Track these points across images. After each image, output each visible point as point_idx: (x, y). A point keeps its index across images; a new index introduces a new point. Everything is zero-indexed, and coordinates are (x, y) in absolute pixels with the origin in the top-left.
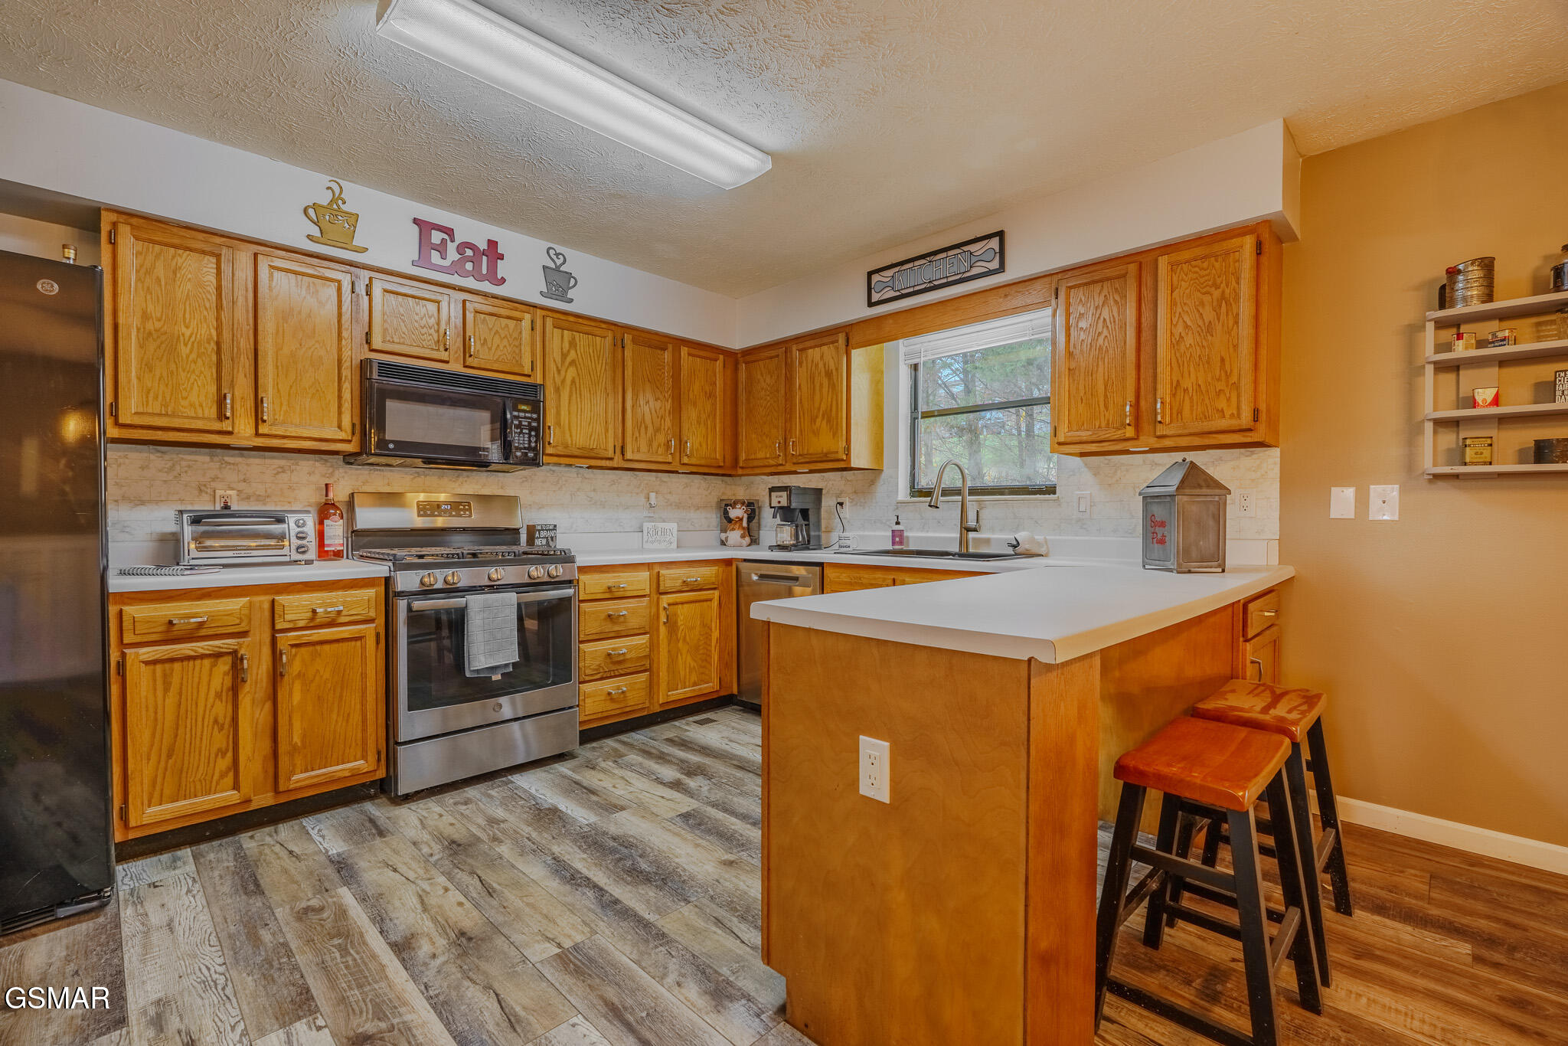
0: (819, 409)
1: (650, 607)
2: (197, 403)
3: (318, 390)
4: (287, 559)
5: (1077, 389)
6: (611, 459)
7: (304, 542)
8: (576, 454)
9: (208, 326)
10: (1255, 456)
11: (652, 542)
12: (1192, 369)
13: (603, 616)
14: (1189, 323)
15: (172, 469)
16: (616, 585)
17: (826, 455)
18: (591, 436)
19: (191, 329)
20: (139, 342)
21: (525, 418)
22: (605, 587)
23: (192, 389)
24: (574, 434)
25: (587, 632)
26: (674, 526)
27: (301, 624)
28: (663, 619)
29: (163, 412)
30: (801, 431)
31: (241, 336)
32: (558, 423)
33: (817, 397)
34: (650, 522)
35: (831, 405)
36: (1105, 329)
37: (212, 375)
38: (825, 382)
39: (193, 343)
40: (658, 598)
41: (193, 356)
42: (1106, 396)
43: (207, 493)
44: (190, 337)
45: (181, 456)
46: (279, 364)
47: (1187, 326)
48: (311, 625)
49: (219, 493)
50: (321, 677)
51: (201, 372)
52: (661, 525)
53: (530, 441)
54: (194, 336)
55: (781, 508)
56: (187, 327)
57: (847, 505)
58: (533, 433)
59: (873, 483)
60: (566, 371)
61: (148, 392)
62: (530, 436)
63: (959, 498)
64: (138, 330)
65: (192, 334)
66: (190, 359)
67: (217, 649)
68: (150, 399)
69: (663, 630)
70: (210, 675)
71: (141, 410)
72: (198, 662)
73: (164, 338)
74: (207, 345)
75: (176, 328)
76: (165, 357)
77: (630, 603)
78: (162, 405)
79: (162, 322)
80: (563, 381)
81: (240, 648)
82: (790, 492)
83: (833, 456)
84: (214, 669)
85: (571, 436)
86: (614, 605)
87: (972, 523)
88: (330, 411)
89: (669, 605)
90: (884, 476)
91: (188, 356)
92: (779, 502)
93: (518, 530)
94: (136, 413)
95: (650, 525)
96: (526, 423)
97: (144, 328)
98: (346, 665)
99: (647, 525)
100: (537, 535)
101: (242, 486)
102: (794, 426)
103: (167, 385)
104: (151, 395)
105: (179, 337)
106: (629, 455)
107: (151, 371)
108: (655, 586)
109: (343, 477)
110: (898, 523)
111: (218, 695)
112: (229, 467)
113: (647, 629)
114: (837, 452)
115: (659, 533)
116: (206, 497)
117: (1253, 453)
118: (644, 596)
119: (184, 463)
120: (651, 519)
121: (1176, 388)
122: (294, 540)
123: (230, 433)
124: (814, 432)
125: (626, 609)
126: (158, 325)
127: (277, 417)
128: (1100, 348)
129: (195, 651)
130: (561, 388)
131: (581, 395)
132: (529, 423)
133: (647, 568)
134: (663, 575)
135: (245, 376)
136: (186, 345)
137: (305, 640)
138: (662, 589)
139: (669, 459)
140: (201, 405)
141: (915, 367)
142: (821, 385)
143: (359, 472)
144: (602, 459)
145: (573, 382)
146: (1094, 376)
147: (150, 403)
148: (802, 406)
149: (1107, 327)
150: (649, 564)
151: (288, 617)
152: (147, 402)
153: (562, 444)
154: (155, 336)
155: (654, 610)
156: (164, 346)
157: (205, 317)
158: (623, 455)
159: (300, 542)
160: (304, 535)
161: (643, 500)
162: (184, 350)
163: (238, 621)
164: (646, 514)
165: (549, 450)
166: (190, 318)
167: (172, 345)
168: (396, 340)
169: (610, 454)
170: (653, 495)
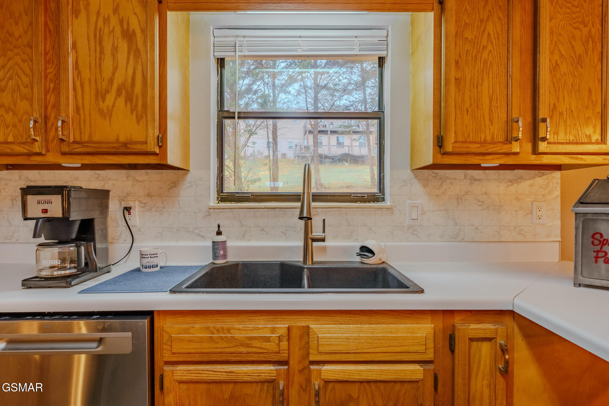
0: (111, 81)
5: (463, 100)
10: (544, 177)
12: (566, 95)
14: (564, 53)
17: (125, 145)
30: (77, 109)
33: (108, 64)
35: (133, 79)
36: (489, 44)
38: (123, 45)
42: (490, 110)
47: (562, 56)
55: (49, 220)
57: (136, 212)
59: (175, 185)
63: (299, 204)
82: (69, 196)
83: (138, 148)
87: (317, 233)
90: (190, 177)
92: (45, 211)
102: (63, 100)
110: (219, 233)
114: (146, 143)
117: (543, 174)
121: (552, 110)
124: (101, 112)
128: (485, 62)
141: (221, 62)
142: (115, 49)
146: (479, 89)
148: (79, 74)
149: (492, 42)
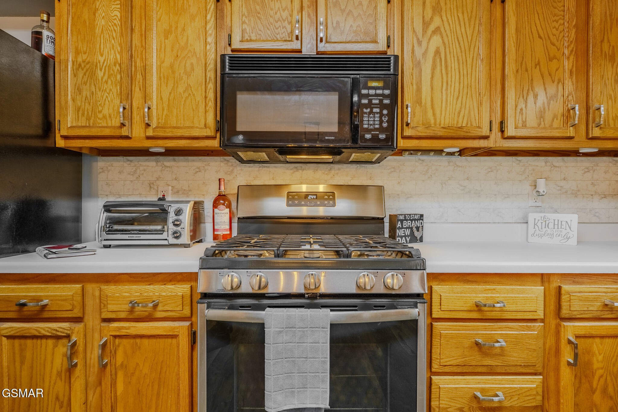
1: (545, 337)
2: (108, 115)
3: (190, 94)
4: (165, 242)
6: (486, 138)
7: (179, 228)
8: (440, 134)
9: (115, 53)
11: (541, 236)
13: (467, 343)
15: (135, 172)
16: (488, 302)
18: (459, 113)
19: (104, 56)
20: (74, 73)
21: (376, 95)
22: (470, 304)
23: (104, 104)
24: (438, 112)
25: (444, 362)
26: (574, 219)
27: (123, 315)
28: (567, 356)
29: (88, 125)
31: (138, 56)
32: (419, 101)
34: (537, 212)
37: (117, 92)
39: (106, 66)
40: (558, 326)
41: (106, 77)
43: (154, 189)
44: (104, 63)
45: (140, 163)
46: (162, 75)
48: (131, 317)
49: (160, 189)
50: (141, 371)
51: (111, 90)
52: (552, 216)
53: (381, 122)
54: (106, 62)
56: (102, 55)
58: (385, 112)
60: (428, 43)
61: (78, 111)
62: (381, 115)
64: (73, 62)
65: (105, 60)
66: (104, 80)
67: (54, 332)
68: (80, 115)
69: (566, 374)
70: (53, 354)
71: (74, 125)
72: (44, 341)
73: (88, 66)
74: (114, 67)
75: (95, 57)
76: (89, 81)
77: (511, 328)
78: (87, 119)
79: (87, 55)
80: (425, 54)
81: (72, 333)
84: (55, 349)
85: (434, 114)
86: (486, 329)
88: (199, 112)
89: (577, 337)
91: (102, 78)
93: (383, 219)
94: (71, 127)
95: (538, 216)
96: (377, 102)
97: (77, 61)
98: (162, 361)
99: (532, 217)
100: (399, 225)
101: (174, 183)
103: (90, 104)
104: (80, 113)
105: (97, 64)
106: (510, 131)
107: (80, 94)
108: (552, 307)
109: (240, 174)
111: (59, 374)
112: (166, 169)
113: (540, 370)
115: (551, 225)
116: (153, 191)
118: (534, 320)
119: (141, 168)
120: (538, 209)
122: (171, 226)
123: (127, 138)
125: (505, 337)
126: (85, 57)
127: (160, 121)
129: (39, 332)
130: (422, 61)
131: (446, 67)
132: (381, 101)
133: (539, 279)
134: (568, 293)
135: (140, 89)
136: (101, 70)
137: (123, 332)
138: (565, 312)
139: (571, 132)
140: (110, 116)
143: (251, 169)
144: (474, 138)
145: (437, 52)
147: (80, 119)
150: (542, 275)
151: (111, 307)
152: (78, 117)
153: (423, 124)
154: (83, 66)
155: (551, 341)
156: (87, 73)
157: (113, 46)
158: (502, 131)
159: (175, 228)
160: (178, 223)
161: (527, 188)
162: (100, 74)
163: (70, 308)
164: (531, 203)
165: (408, 132)
166: (104, 48)
167: (93, 71)
168: (253, 38)
169: (485, 131)
170: (541, 183)
